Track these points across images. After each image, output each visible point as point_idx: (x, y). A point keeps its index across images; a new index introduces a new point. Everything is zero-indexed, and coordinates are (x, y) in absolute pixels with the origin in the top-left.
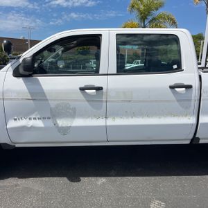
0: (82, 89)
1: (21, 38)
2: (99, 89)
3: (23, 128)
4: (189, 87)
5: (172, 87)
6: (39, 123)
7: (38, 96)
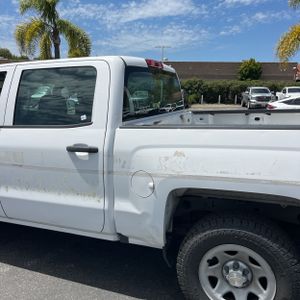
4: (93, 151)
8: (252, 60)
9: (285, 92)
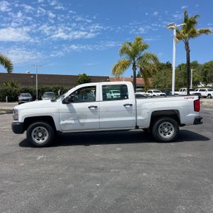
0: (89, 107)
1: (26, 73)
2: (96, 107)
3: (67, 124)
4: (131, 105)
5: (125, 105)
6: (73, 122)
7: (72, 111)
8: (84, 75)
9: (111, 93)
